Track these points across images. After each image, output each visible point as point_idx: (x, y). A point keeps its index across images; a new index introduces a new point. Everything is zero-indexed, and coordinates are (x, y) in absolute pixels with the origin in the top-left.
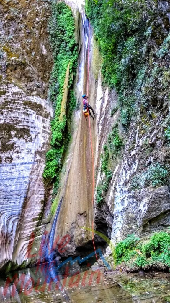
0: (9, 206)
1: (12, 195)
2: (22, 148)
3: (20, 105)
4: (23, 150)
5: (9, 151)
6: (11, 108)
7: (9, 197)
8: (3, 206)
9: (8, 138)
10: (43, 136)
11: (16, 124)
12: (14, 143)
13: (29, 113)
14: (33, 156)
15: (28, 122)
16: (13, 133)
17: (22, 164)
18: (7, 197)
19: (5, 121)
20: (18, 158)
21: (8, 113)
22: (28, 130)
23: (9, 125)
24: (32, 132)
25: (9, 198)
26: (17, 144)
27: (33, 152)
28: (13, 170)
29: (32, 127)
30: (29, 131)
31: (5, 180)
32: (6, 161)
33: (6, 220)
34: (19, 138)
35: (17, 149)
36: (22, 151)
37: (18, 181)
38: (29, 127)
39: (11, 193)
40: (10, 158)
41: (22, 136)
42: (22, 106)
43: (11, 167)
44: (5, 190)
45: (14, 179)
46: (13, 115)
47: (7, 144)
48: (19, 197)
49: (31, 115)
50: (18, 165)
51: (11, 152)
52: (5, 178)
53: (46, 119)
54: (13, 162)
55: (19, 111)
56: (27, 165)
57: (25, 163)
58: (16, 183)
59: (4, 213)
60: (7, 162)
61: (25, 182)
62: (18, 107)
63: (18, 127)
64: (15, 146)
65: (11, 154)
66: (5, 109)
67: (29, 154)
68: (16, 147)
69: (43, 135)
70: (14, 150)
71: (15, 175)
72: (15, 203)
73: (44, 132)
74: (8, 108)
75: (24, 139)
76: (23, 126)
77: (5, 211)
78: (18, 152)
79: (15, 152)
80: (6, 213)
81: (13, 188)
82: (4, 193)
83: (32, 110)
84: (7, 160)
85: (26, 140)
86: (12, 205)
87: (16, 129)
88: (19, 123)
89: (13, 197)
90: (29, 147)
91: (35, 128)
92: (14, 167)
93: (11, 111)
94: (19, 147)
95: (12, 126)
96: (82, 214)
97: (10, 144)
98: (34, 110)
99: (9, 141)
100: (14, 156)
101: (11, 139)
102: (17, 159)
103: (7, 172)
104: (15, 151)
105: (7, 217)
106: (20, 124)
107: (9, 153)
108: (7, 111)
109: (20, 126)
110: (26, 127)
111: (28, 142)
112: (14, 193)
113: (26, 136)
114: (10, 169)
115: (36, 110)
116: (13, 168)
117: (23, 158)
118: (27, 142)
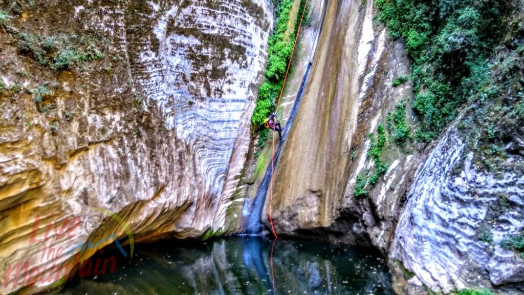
0: (217, 160)
1: (221, 145)
2: (235, 76)
3: (237, 5)
4: (236, 80)
5: (220, 79)
6: (227, 9)
7: (218, 147)
8: (211, 158)
9: (221, 59)
10: (259, 61)
11: (231, 38)
12: (226, 68)
13: (246, 19)
14: (247, 90)
15: (245, 36)
16: (227, 52)
17: (233, 101)
18: (215, 147)
19: (219, 32)
20: (229, 91)
21: (222, 18)
22: (244, 49)
23: (224, 38)
24: (248, 53)
25: (218, 149)
26: (230, 69)
27: (247, 85)
28: (223, 109)
29: (249, 45)
30: (245, 52)
31: (214, 122)
32: (215, 94)
33: (213, 178)
34: (233, 61)
35: (229, 77)
36: (234, 81)
37: (228, 126)
38: (245, 44)
39: (220, 142)
40: (220, 91)
41: (237, 58)
42: (240, 7)
43: (221, 104)
44: (214, 137)
45: (223, 121)
46: (228, 22)
47: (218, 68)
48: (227, 148)
49: (249, 24)
50: (228, 101)
51: (222, 81)
52: (214, 120)
53: (264, 33)
54: (223, 96)
55: (236, 17)
56: (238, 103)
57: (237, 101)
58: (226, 128)
59: (211, 168)
60: (217, 95)
61: (236, 128)
62: (235, 9)
63: (233, 43)
64: (227, 72)
65: (221, 84)
66: (218, 10)
67: (242, 88)
68: (228, 74)
69: (260, 59)
70: (225, 78)
71: (225, 116)
72: (223, 156)
73: (261, 53)
74: (223, 9)
75: (238, 62)
76: (240, 42)
77: (212, 166)
78: (230, 82)
79: (227, 82)
80: (213, 169)
81: (222, 135)
82: (213, 142)
83: (251, 15)
84: (216, 92)
85: (241, 65)
86: (219, 158)
87: (230, 46)
88: (234, 37)
89: (222, 147)
90: (243, 77)
91: (252, 47)
92: (224, 104)
93: (226, 14)
94: (231, 74)
95: (226, 40)
96: (314, 192)
97: (222, 69)
98: (253, 16)
99: (221, 63)
100: (226, 87)
101: (223, 62)
102: (227, 93)
103: (217, 111)
104: (226, 80)
105: (214, 174)
106: (236, 39)
107: (220, 82)
108: (221, 14)
109: (236, 41)
110: (242, 45)
111: (243, 69)
112: (223, 142)
113: (241, 59)
114: (220, 106)
115: (256, 16)
116: (223, 106)
117: (235, 92)
118: (240, 68)
